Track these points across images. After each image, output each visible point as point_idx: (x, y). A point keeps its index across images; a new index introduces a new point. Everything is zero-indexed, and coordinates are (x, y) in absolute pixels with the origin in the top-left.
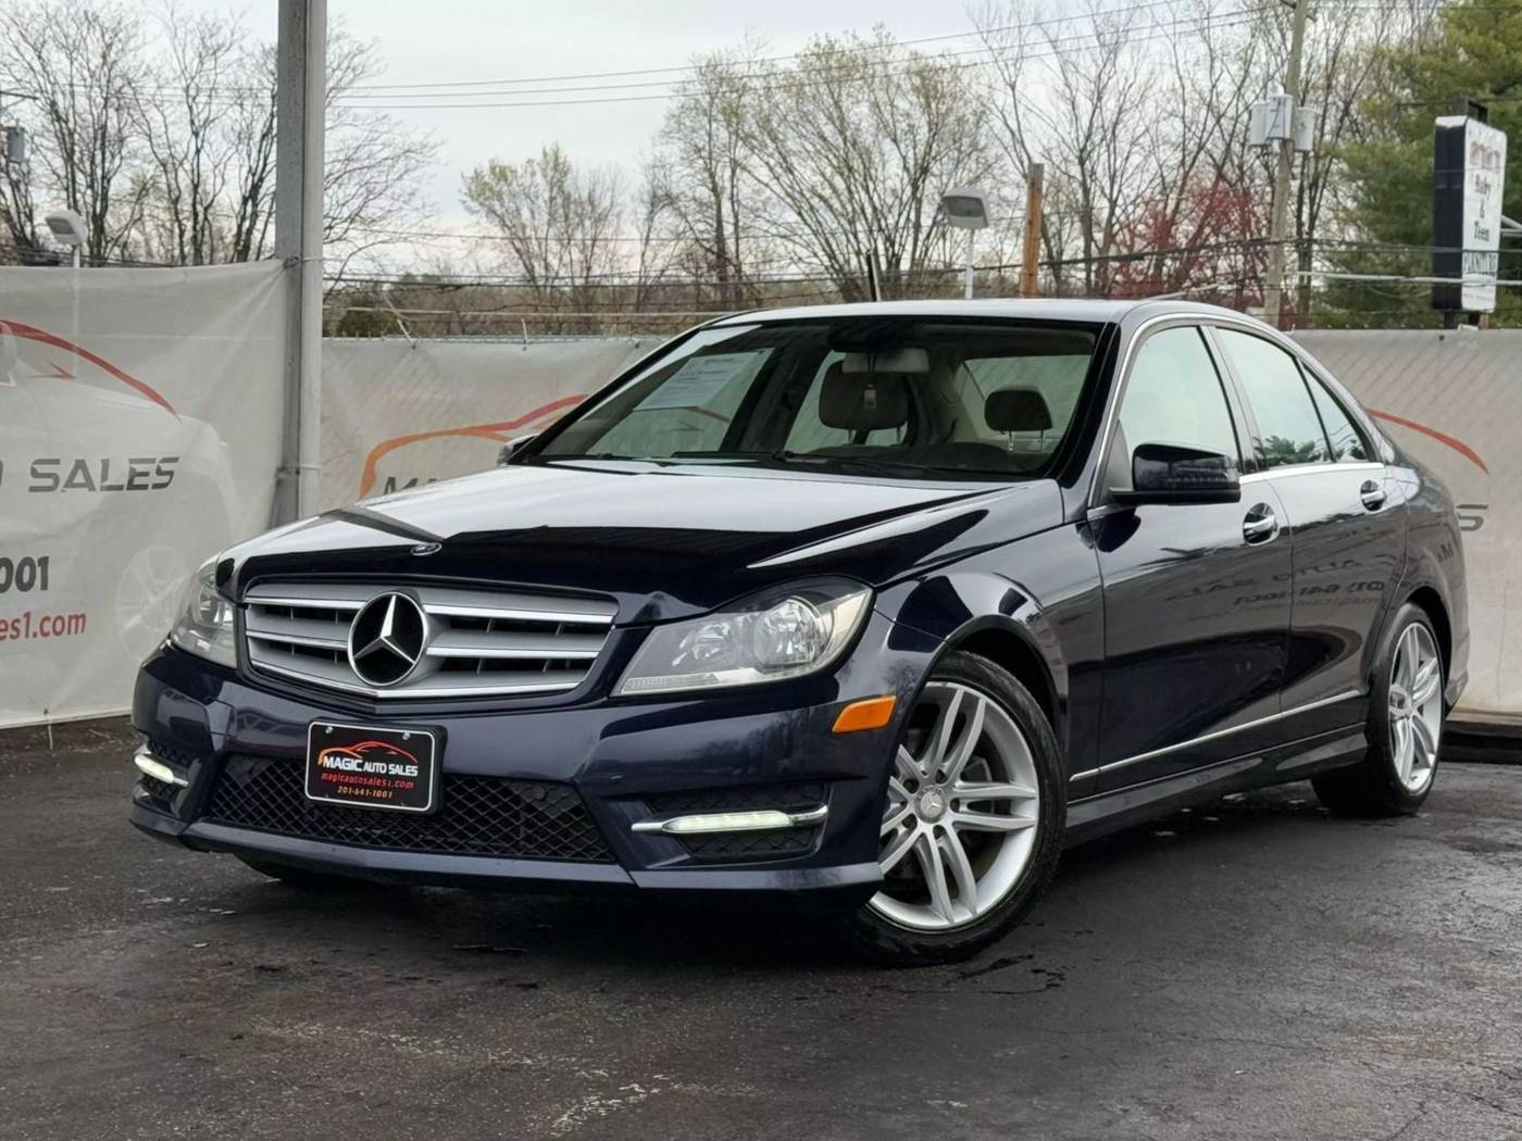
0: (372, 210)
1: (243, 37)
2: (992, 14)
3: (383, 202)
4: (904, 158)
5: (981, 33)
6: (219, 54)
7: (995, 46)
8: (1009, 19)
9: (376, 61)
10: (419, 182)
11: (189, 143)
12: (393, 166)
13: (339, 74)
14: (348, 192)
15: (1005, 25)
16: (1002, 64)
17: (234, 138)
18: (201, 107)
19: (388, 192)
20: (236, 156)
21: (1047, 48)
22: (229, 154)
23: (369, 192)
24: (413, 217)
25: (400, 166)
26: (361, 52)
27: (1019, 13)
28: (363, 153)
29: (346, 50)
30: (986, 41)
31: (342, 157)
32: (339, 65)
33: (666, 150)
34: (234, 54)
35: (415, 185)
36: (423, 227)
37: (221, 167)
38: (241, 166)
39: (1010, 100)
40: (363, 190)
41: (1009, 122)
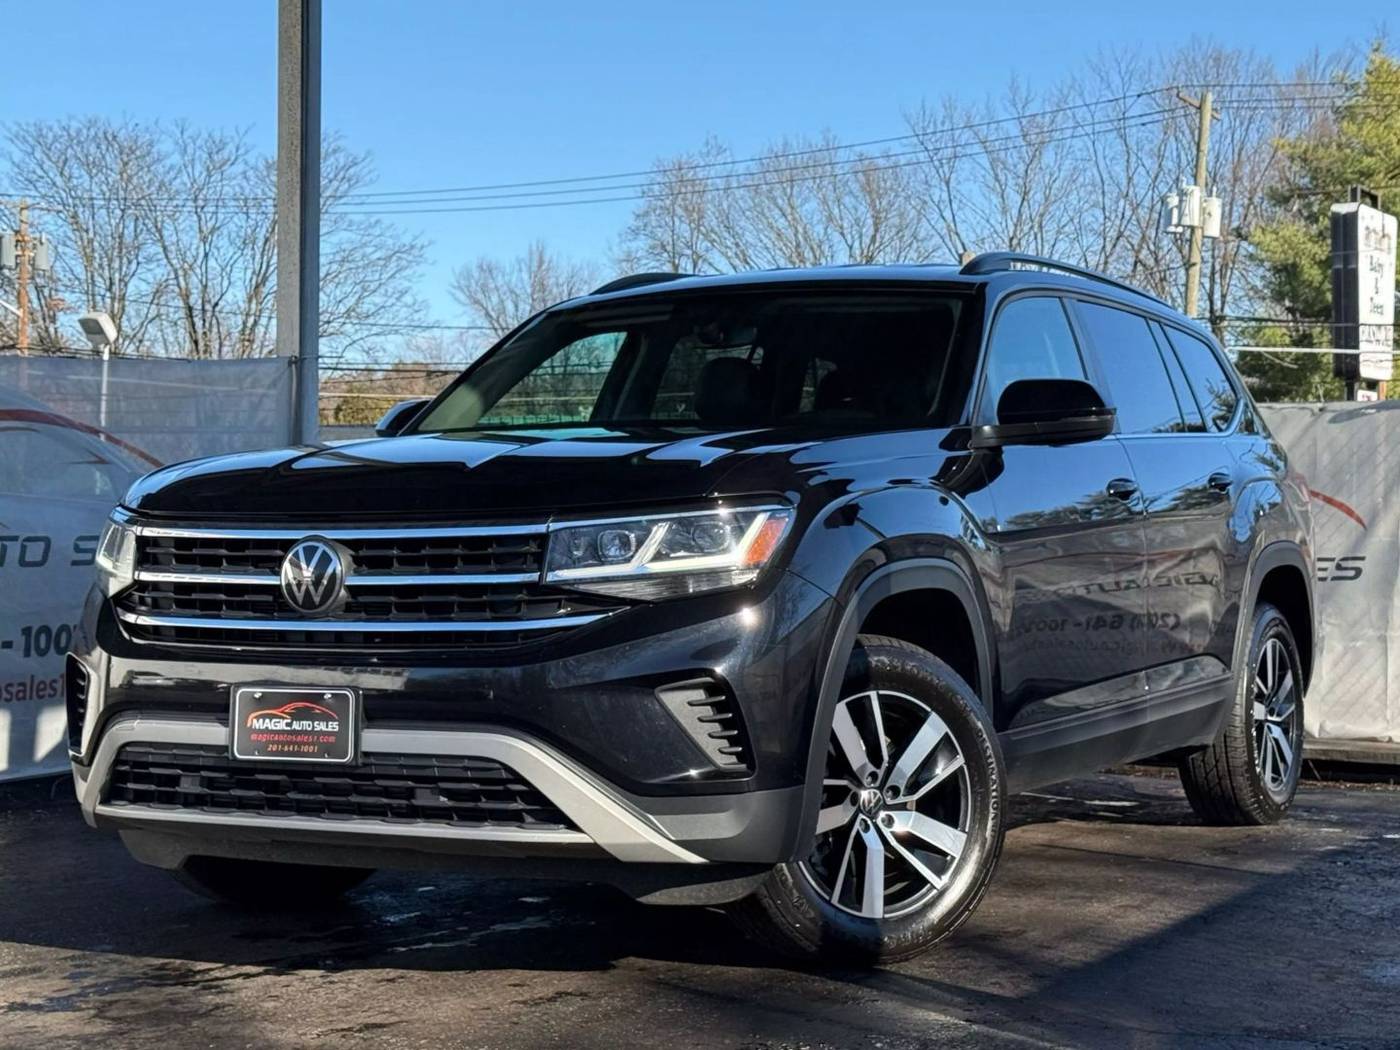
0: (367, 306)
1: (247, 152)
2: (927, 119)
3: (378, 299)
4: (851, 247)
5: (917, 135)
6: (224, 168)
7: (930, 147)
8: (943, 123)
9: (370, 172)
10: (410, 281)
11: (197, 248)
12: (385, 266)
13: (335, 184)
14: (344, 290)
15: (940, 128)
16: (937, 163)
17: (239, 242)
18: (209, 216)
19: (382, 290)
20: (241, 259)
21: (977, 148)
22: (236, 257)
23: (364, 290)
24: (404, 312)
25: (393, 265)
26: (356, 164)
27: (952, 117)
28: (358, 255)
29: (342, 164)
30: (922, 144)
31: (338, 258)
32: (336, 176)
33: (634, 245)
34: (239, 167)
35: (406, 284)
36: (413, 320)
37: (228, 269)
38: (246, 269)
39: (945, 196)
40: (358, 288)
41: (944, 214)
